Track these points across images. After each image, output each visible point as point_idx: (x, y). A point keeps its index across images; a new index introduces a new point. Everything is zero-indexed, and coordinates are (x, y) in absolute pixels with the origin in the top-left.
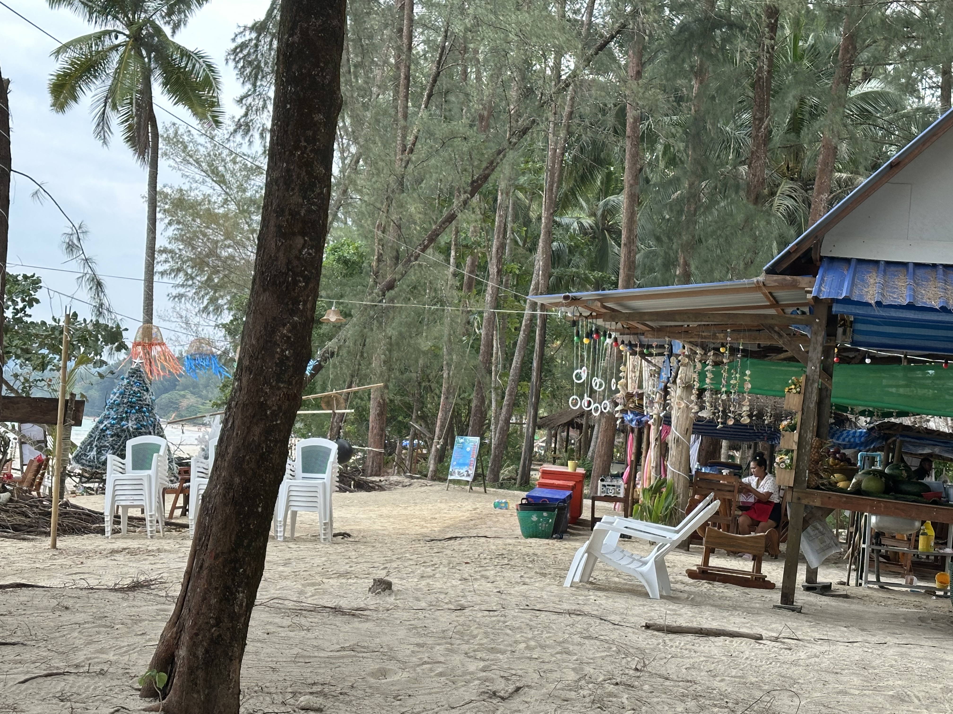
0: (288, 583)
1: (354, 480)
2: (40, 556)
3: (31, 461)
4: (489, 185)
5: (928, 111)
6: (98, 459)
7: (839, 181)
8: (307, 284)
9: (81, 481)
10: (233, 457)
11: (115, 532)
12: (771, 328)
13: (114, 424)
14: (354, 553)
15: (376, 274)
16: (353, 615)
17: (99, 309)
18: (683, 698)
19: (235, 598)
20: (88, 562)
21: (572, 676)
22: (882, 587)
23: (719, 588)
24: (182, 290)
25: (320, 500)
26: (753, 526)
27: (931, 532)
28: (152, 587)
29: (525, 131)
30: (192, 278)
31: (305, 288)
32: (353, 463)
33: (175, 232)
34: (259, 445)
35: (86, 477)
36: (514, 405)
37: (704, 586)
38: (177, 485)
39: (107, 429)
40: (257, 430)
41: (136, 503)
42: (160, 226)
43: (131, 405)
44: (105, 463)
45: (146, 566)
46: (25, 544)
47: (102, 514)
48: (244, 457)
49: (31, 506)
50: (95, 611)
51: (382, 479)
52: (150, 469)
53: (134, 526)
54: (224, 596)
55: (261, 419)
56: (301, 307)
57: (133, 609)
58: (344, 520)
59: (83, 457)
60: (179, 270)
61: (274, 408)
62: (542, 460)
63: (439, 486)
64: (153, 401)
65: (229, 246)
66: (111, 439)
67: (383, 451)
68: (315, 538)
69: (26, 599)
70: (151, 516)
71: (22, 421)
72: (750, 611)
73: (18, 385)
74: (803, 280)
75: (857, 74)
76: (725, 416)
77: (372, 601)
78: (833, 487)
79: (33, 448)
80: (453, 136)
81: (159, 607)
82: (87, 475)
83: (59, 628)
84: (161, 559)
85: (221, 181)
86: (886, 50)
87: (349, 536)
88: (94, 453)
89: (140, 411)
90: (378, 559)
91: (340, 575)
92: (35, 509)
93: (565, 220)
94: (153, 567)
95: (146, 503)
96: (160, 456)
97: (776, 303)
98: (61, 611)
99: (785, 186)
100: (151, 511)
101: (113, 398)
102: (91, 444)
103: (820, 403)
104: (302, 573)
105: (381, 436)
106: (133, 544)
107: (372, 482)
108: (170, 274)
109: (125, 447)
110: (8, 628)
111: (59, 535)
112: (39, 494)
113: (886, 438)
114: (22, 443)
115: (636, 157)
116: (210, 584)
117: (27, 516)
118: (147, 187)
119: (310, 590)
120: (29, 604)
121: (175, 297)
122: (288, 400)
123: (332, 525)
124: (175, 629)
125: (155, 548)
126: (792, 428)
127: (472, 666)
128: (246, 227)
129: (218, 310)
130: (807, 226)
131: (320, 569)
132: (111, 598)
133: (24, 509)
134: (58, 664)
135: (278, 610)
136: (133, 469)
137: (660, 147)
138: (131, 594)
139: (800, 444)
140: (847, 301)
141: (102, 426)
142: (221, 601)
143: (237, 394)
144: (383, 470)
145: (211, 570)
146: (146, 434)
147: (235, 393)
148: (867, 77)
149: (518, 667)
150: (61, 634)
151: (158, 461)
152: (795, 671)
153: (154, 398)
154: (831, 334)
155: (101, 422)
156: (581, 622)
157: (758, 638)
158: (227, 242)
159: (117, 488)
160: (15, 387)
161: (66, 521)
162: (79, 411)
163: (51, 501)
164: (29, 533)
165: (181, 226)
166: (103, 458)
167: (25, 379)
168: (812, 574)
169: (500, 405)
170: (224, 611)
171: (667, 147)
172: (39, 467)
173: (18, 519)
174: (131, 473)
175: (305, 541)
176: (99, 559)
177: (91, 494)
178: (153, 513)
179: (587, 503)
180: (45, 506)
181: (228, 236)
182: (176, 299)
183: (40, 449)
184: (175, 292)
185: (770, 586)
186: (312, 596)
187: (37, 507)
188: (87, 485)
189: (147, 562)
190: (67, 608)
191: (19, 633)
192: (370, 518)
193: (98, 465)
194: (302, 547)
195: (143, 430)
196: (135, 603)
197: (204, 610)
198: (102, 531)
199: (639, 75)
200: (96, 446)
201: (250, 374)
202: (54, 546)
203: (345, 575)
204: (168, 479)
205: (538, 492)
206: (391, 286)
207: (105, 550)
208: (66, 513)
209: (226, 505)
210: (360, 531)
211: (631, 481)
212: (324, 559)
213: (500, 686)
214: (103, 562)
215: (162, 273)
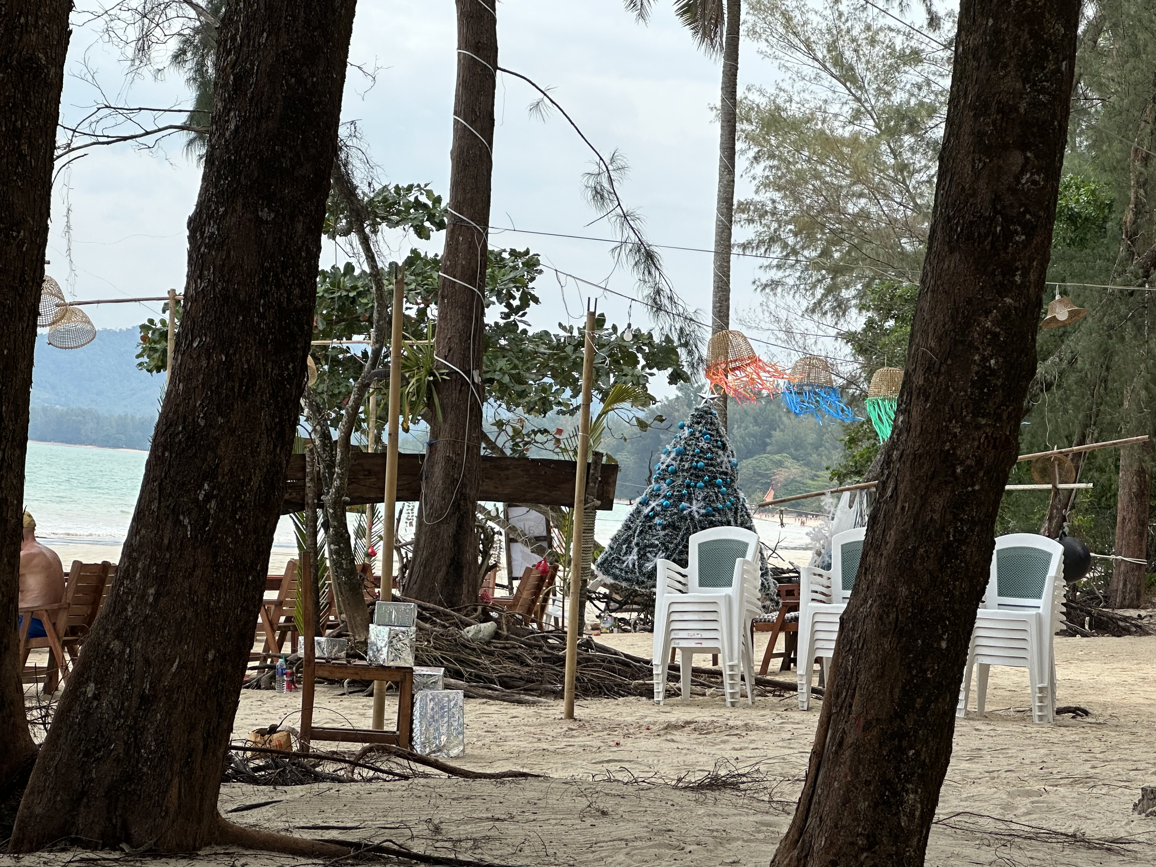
0: (982, 789)
1: (1089, 614)
2: (548, 730)
3: (528, 571)
6: (640, 566)
8: (1030, 237)
9: (608, 608)
10: (895, 549)
11: (670, 694)
13: (667, 507)
14: (1097, 744)
15: (1132, 236)
16: (1109, 850)
19: (902, 802)
20: (628, 744)
24: (776, 275)
25: (1032, 645)
28: (742, 786)
30: (795, 252)
31: (1026, 244)
32: (1087, 583)
33: (767, 173)
34: (943, 528)
35: (616, 601)
38: (774, 616)
39: (656, 514)
40: (938, 502)
41: (706, 644)
42: (741, 163)
43: (696, 474)
44: (652, 574)
46: (521, 710)
47: (648, 662)
48: (915, 549)
49: (530, 646)
50: (651, 819)
51: (1143, 613)
52: (730, 585)
53: (703, 685)
54: (882, 796)
55: (946, 483)
56: (1017, 279)
57: (715, 820)
58: (1072, 685)
59: (615, 564)
60: (773, 239)
61: (969, 462)
64: (734, 466)
65: (861, 195)
66: (662, 533)
67: (1143, 562)
69: (536, 795)
70: (732, 668)
71: (511, 502)
73: (503, 441)
77: (1140, 827)
79: (528, 550)
81: (759, 818)
82: (618, 597)
83: (592, 846)
84: (752, 741)
85: (848, 77)
87: (1086, 713)
88: (633, 557)
89: (710, 483)
90: (1144, 756)
91: (1075, 781)
92: (537, 652)
94: (738, 754)
95: (722, 644)
96: (747, 562)
98: (594, 817)
100: (731, 659)
101: (665, 460)
102: (628, 541)
104: (1004, 775)
105: (1141, 535)
106: (702, 715)
107: (1125, 619)
108: (758, 247)
109: (686, 547)
110: (509, 841)
111: (577, 697)
112: (540, 626)
114: (510, 541)
116: (857, 774)
117: (523, 663)
118: (720, 92)
119: (1023, 804)
120: (542, 803)
121: (766, 285)
122: (995, 447)
123: (1053, 693)
124: (795, 853)
125: (739, 723)
128: (890, 161)
129: (840, 307)
131: (1036, 769)
132: (677, 800)
133: (519, 651)
135: (969, 833)
136: (701, 585)
138: (710, 794)
141: (646, 511)
142: (876, 805)
143: (903, 438)
144: (1143, 598)
145: (858, 748)
146: (722, 524)
147: (898, 435)
150: (597, 855)
151: (744, 571)
153: (734, 460)
155: (645, 503)
158: (856, 188)
159: (674, 617)
160: (500, 443)
161: (589, 674)
162: (608, 483)
163: (563, 639)
164: (527, 691)
165: (776, 163)
166: (649, 566)
167: (514, 429)
170: (881, 823)
172: (541, 580)
173: (509, 668)
174: (698, 592)
175: (1005, 719)
176: (646, 737)
177: (625, 631)
178: (735, 662)
180: (553, 647)
181: (858, 176)
182: (768, 290)
183: (540, 551)
184: (765, 277)
186: (1028, 813)
187: (540, 648)
188: (619, 615)
189: (728, 746)
190: (604, 813)
191: (527, 851)
192: (1123, 684)
193: (641, 578)
194: (1000, 729)
195: (718, 517)
196: (718, 810)
197: (846, 821)
198: (649, 693)
200: (637, 544)
201: (926, 401)
202: (570, 715)
203: (1086, 780)
204: (760, 604)
207: (654, 724)
208: (588, 660)
209: (883, 634)
210: (1105, 706)
212: (1043, 751)
214: (653, 743)
215: (744, 247)
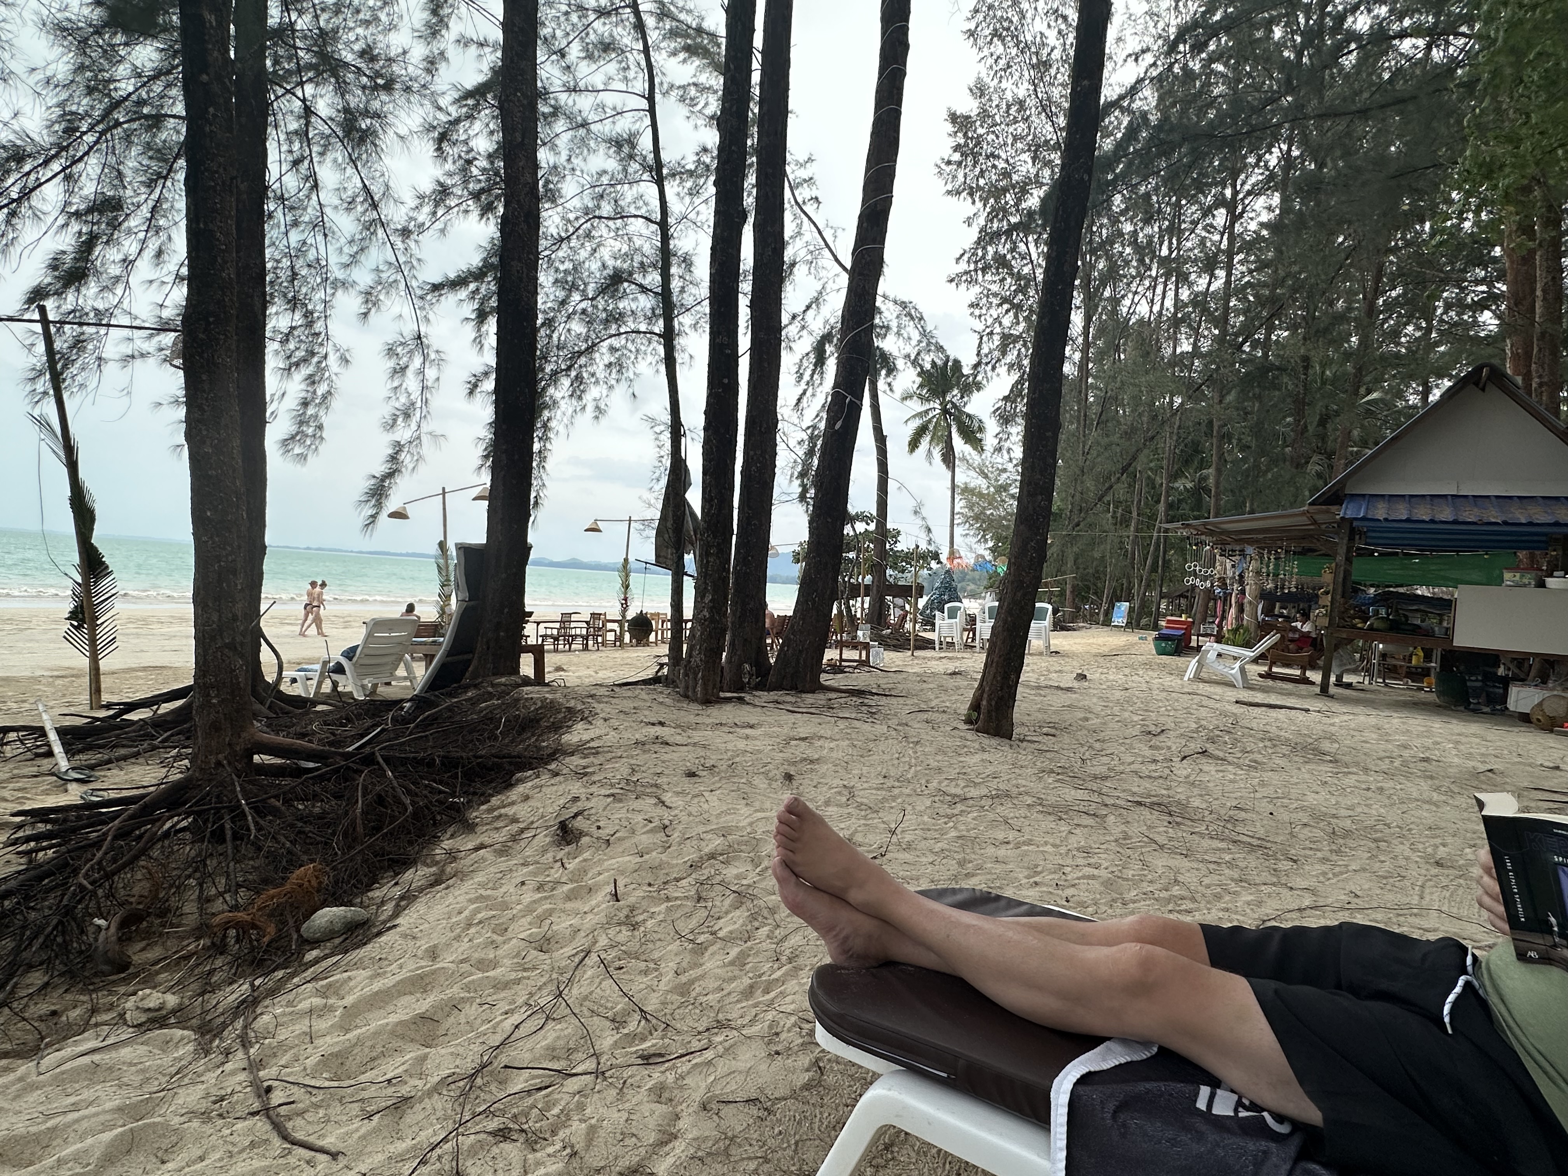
0: (1030, 674)
1: (1060, 625)
2: (907, 659)
4: (1131, 469)
5: (1414, 407)
6: (931, 614)
7: (1352, 453)
9: (923, 625)
11: (941, 649)
12: (1312, 536)
13: (938, 597)
14: (1063, 661)
15: (1069, 519)
16: (1067, 690)
17: (930, 542)
18: (1262, 740)
20: (930, 662)
21: (1194, 726)
22: (1386, 685)
23: (1279, 684)
25: (1045, 635)
26: (1300, 649)
27: (1421, 654)
28: (966, 674)
29: (1153, 438)
32: (1060, 616)
36: (1148, 586)
37: (1270, 683)
38: (969, 627)
39: (935, 599)
40: (1019, 594)
41: (950, 635)
43: (946, 588)
44: (934, 616)
45: (957, 664)
47: (934, 640)
50: (938, 683)
51: (1074, 625)
52: (956, 618)
53: (950, 646)
58: (1055, 645)
59: (924, 613)
60: (967, 522)
62: (1165, 615)
63: (1106, 629)
64: (956, 586)
65: (991, 509)
66: (937, 604)
67: (1074, 610)
68: (1041, 654)
69: (904, 677)
70: (957, 642)
72: (1300, 696)
74: (1334, 508)
75: (1362, 390)
76: (1283, 588)
77: (1076, 684)
78: (1354, 627)
80: (1110, 444)
81: (969, 683)
82: (926, 622)
83: (921, 690)
85: (986, 477)
86: (1383, 374)
87: (1059, 653)
88: (929, 611)
89: (950, 591)
90: (1077, 664)
92: (902, 638)
93: (1176, 485)
95: (955, 635)
96: (961, 613)
97: (1315, 522)
98: (921, 683)
99: (1315, 458)
100: (957, 639)
101: (937, 585)
102: (927, 607)
103: (1345, 579)
105: (1073, 603)
106: (950, 655)
107: (1070, 626)
109: (944, 608)
110: (898, 689)
111: (915, 650)
113: (1386, 600)
115: (1220, 447)
117: (899, 641)
118: (950, 482)
119: (1044, 678)
123: (1050, 647)
125: (960, 657)
126: (1327, 593)
127: (1136, 718)
129: (986, 541)
130: (1331, 479)
131: (1045, 669)
132: (945, 678)
134: (923, 706)
135: (1028, 686)
136: (948, 618)
137: (1235, 442)
138: (953, 676)
139: (1332, 602)
140: (1364, 519)
141: (932, 598)
144: (1075, 620)
146: (954, 602)
148: (1369, 392)
149: (1162, 719)
151: (960, 615)
152: (1333, 729)
154: (1351, 539)
155: (932, 596)
156: (1197, 699)
157: (1307, 710)
158: (990, 507)
159: (941, 627)
160: (891, 581)
161: (917, 644)
162: (921, 592)
163: (910, 634)
164: (901, 649)
165: (967, 501)
166: (934, 614)
168: (1339, 678)
169: (1140, 586)
171: (1240, 440)
173: (895, 642)
174: (948, 621)
176: (935, 661)
177: (928, 631)
179: (1194, 638)
180: (907, 637)
181: (990, 504)
182: (965, 536)
184: (964, 533)
185: (1313, 683)
186: (1046, 681)
188: (927, 627)
189: (961, 663)
190: (924, 682)
192: (1070, 644)
193: (931, 617)
194: (1038, 658)
195: (952, 600)
196: (957, 681)
198: (935, 649)
199: (1221, 402)
200: (930, 608)
202: (913, 655)
203: (1060, 671)
204: (965, 624)
205: (1165, 631)
206: (1078, 525)
207: (937, 657)
208: (917, 640)
210: (1065, 651)
211: (1220, 626)
212: (1047, 664)
213: (1152, 728)
214: (937, 662)
